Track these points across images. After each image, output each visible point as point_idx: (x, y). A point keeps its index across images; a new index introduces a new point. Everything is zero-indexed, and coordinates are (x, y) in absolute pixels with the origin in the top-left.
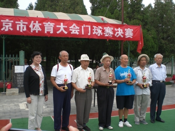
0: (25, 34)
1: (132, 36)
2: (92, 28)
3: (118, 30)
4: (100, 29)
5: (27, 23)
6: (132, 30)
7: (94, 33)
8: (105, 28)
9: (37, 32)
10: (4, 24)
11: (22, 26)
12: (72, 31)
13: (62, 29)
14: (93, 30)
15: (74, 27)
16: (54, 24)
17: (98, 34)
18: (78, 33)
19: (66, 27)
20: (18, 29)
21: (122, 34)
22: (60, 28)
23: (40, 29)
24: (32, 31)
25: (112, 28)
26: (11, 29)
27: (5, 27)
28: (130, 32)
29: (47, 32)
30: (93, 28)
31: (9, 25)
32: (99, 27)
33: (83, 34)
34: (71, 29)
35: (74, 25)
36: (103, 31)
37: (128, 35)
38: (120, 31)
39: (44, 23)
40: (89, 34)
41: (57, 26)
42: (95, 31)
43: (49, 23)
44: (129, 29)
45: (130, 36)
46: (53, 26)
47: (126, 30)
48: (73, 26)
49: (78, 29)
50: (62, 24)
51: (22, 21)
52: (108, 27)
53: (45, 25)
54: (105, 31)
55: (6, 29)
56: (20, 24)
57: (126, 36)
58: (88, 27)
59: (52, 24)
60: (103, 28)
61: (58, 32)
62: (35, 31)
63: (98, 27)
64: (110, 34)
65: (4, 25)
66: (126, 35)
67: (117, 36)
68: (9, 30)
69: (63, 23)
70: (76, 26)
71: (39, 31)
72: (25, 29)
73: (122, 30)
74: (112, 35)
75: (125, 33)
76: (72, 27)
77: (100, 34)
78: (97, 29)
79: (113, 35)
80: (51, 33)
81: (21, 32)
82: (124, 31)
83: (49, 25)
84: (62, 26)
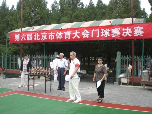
0: (53, 41)
1: (142, 34)
2: (100, 31)
3: (126, 29)
4: (108, 31)
5: (54, 34)
6: (143, 28)
7: (102, 35)
8: (112, 30)
9: (60, 39)
10: (42, 35)
11: (52, 36)
12: (83, 36)
13: (76, 35)
14: (101, 32)
15: (86, 32)
16: (71, 32)
17: (106, 36)
18: (88, 37)
19: (79, 33)
20: (50, 38)
21: (130, 33)
22: (75, 35)
23: (62, 37)
24: (57, 39)
25: (120, 29)
26: (46, 39)
27: (43, 37)
28: (140, 30)
29: (67, 38)
30: (102, 31)
31: (45, 36)
32: (107, 29)
33: (92, 37)
34: (83, 34)
35: (86, 30)
36: (111, 32)
37: (137, 34)
38: (127, 31)
39: (65, 32)
40: (98, 36)
41: (73, 33)
42: (103, 34)
43: (68, 31)
44: (138, 27)
45: (140, 34)
46: (70, 33)
47: (135, 28)
48: (84, 31)
49: (88, 34)
50: (76, 31)
51: (52, 32)
52: (116, 28)
53: (65, 34)
54: (112, 33)
55: (43, 39)
56: (51, 35)
57: (135, 35)
58: (97, 31)
59: (69, 32)
60: (111, 30)
61: (73, 38)
62: (59, 38)
63: (105, 29)
64: (117, 35)
65: (42, 37)
66: (134, 33)
67: (125, 36)
68: (45, 39)
69: (78, 30)
70: (87, 31)
71: (61, 38)
72: (53, 38)
73: (130, 29)
74: (119, 35)
75: (134, 32)
76: (83, 33)
77: (108, 36)
78: (105, 32)
79: (121, 35)
80: (69, 38)
81: (51, 40)
82: (133, 30)
83: (68, 33)
84: (76, 33)
